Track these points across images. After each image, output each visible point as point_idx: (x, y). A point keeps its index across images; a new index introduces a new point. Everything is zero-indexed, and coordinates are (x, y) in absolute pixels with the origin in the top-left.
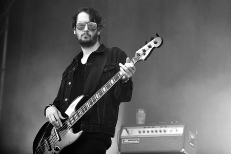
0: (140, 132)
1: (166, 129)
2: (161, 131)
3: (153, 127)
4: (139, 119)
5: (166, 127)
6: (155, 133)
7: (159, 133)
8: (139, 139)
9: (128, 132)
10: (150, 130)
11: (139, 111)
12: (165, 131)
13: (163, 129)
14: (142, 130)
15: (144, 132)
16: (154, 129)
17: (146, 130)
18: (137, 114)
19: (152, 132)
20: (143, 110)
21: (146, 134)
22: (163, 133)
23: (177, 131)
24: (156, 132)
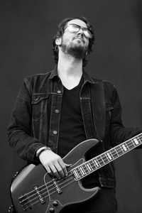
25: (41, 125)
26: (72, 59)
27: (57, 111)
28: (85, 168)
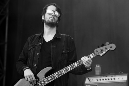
0: (98, 80)
1: (115, 77)
2: (112, 79)
3: (107, 77)
4: (97, 72)
5: (115, 76)
6: (107, 81)
7: (110, 80)
8: (97, 85)
9: (89, 80)
10: (104, 78)
11: (97, 66)
12: (114, 79)
13: (113, 78)
14: (99, 78)
15: (100, 80)
16: (107, 78)
17: (102, 78)
18: (95, 68)
19: (106, 80)
20: (99, 65)
21: (102, 81)
22: (113, 80)
23: (122, 78)
24: (109, 79)
25: (30, 61)
26: (49, 28)
27: (38, 54)
28: (44, 82)
